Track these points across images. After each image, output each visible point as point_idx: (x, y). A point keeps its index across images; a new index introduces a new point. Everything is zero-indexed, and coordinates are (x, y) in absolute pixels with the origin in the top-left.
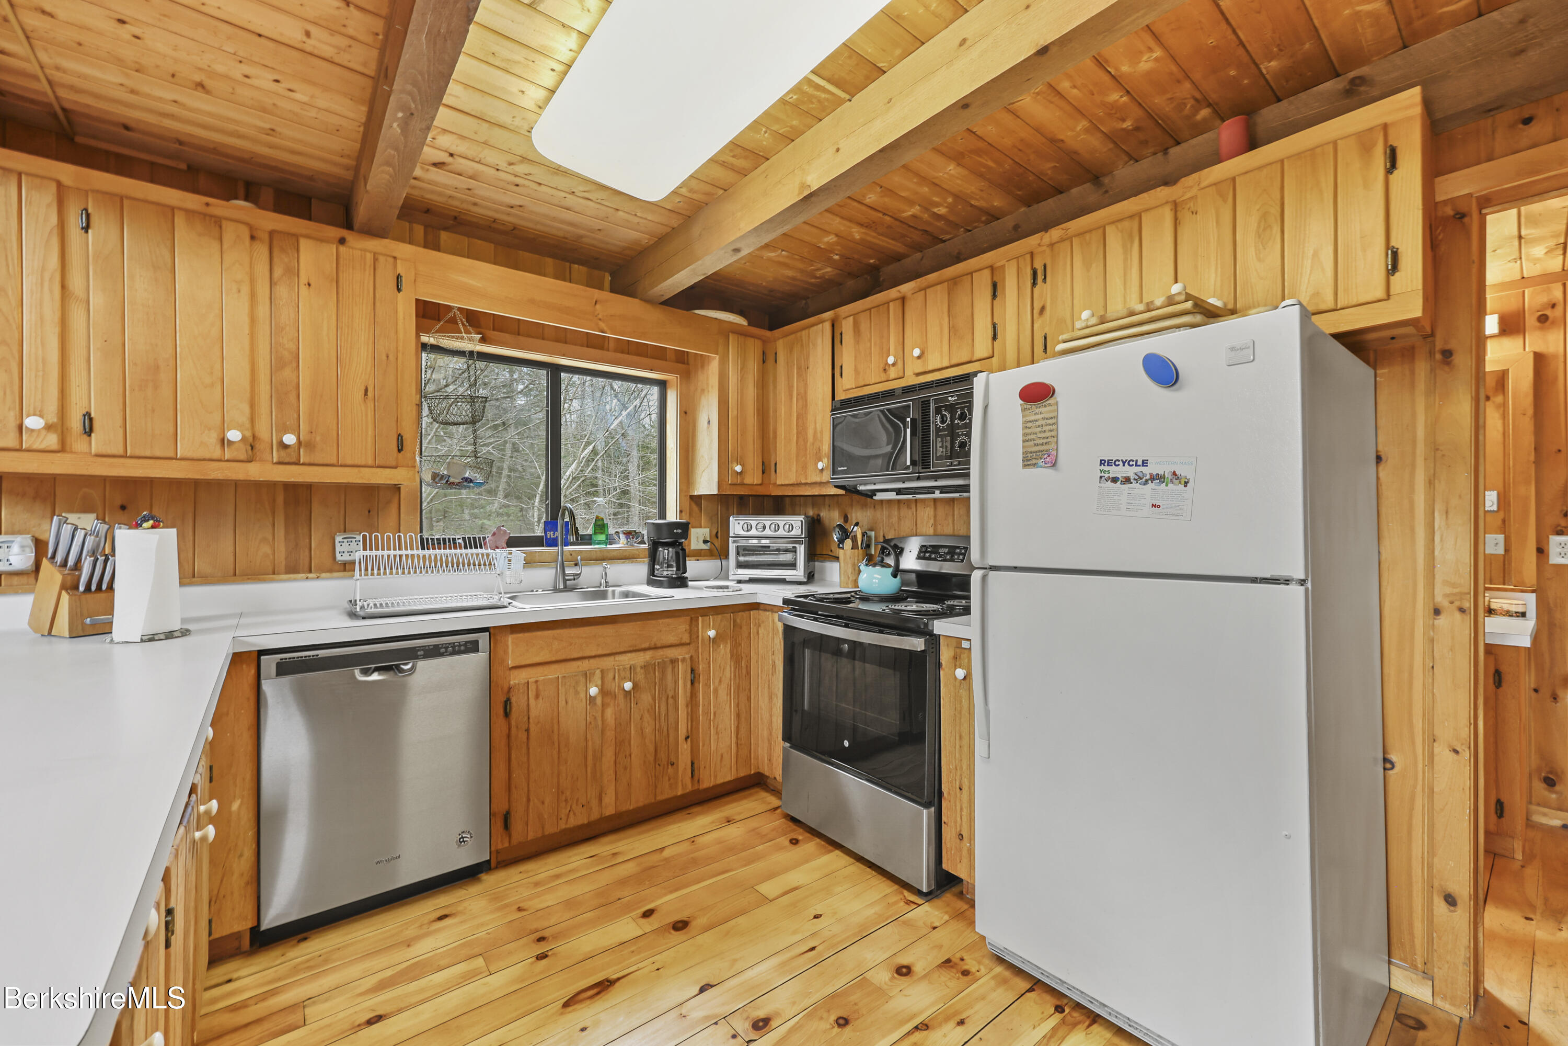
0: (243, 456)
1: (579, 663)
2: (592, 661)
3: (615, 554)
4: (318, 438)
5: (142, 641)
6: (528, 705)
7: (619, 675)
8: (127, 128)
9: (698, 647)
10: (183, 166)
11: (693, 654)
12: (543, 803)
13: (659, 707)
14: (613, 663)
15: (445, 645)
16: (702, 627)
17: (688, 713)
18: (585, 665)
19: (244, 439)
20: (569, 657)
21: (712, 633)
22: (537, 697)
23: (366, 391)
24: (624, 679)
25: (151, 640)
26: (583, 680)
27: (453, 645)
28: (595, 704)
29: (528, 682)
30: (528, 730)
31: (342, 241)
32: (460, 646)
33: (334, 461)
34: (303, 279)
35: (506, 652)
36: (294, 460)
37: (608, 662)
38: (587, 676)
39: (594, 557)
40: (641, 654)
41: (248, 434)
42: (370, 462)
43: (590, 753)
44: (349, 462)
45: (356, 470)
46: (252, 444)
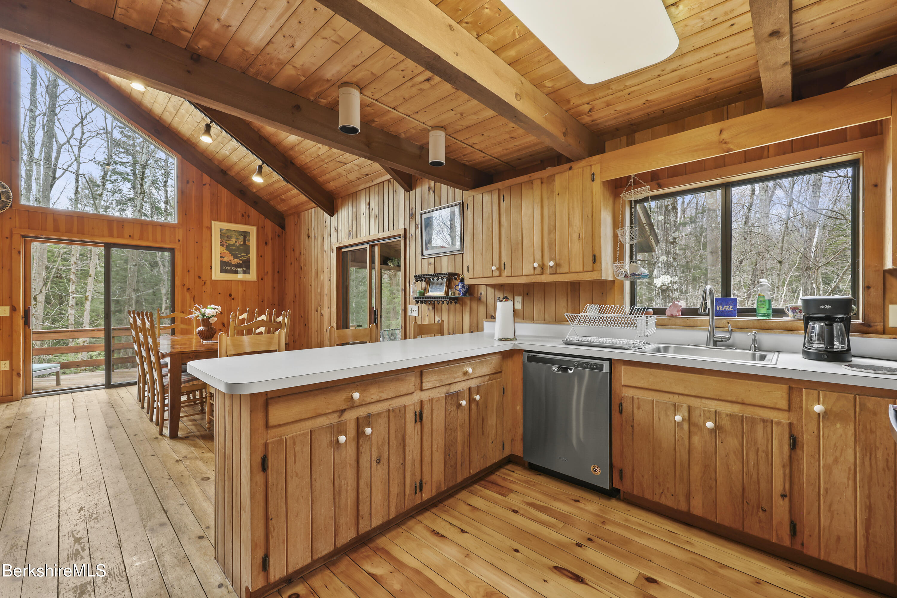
0: (539, 273)
1: (671, 396)
2: (681, 397)
3: (774, 324)
4: (562, 262)
5: (499, 340)
6: (633, 411)
7: (704, 414)
8: (519, 159)
9: (802, 417)
10: (540, 162)
11: (795, 422)
12: (643, 477)
13: (747, 454)
14: (700, 404)
15: (587, 364)
16: (807, 400)
17: (784, 473)
18: (676, 399)
19: (539, 265)
20: (661, 389)
21: (818, 408)
22: (639, 408)
23: (579, 235)
24: (709, 419)
25: (501, 340)
26: (672, 408)
27: (591, 364)
28: (683, 428)
29: (633, 397)
30: (633, 426)
31: (570, 168)
32: (594, 365)
33: (568, 271)
34: (557, 193)
35: (620, 376)
36: (554, 272)
37: (695, 402)
38: (676, 408)
39: (751, 326)
40: (729, 405)
41: (541, 263)
42: (581, 270)
43: (678, 462)
44: (573, 271)
45: (577, 274)
46: (542, 267)
